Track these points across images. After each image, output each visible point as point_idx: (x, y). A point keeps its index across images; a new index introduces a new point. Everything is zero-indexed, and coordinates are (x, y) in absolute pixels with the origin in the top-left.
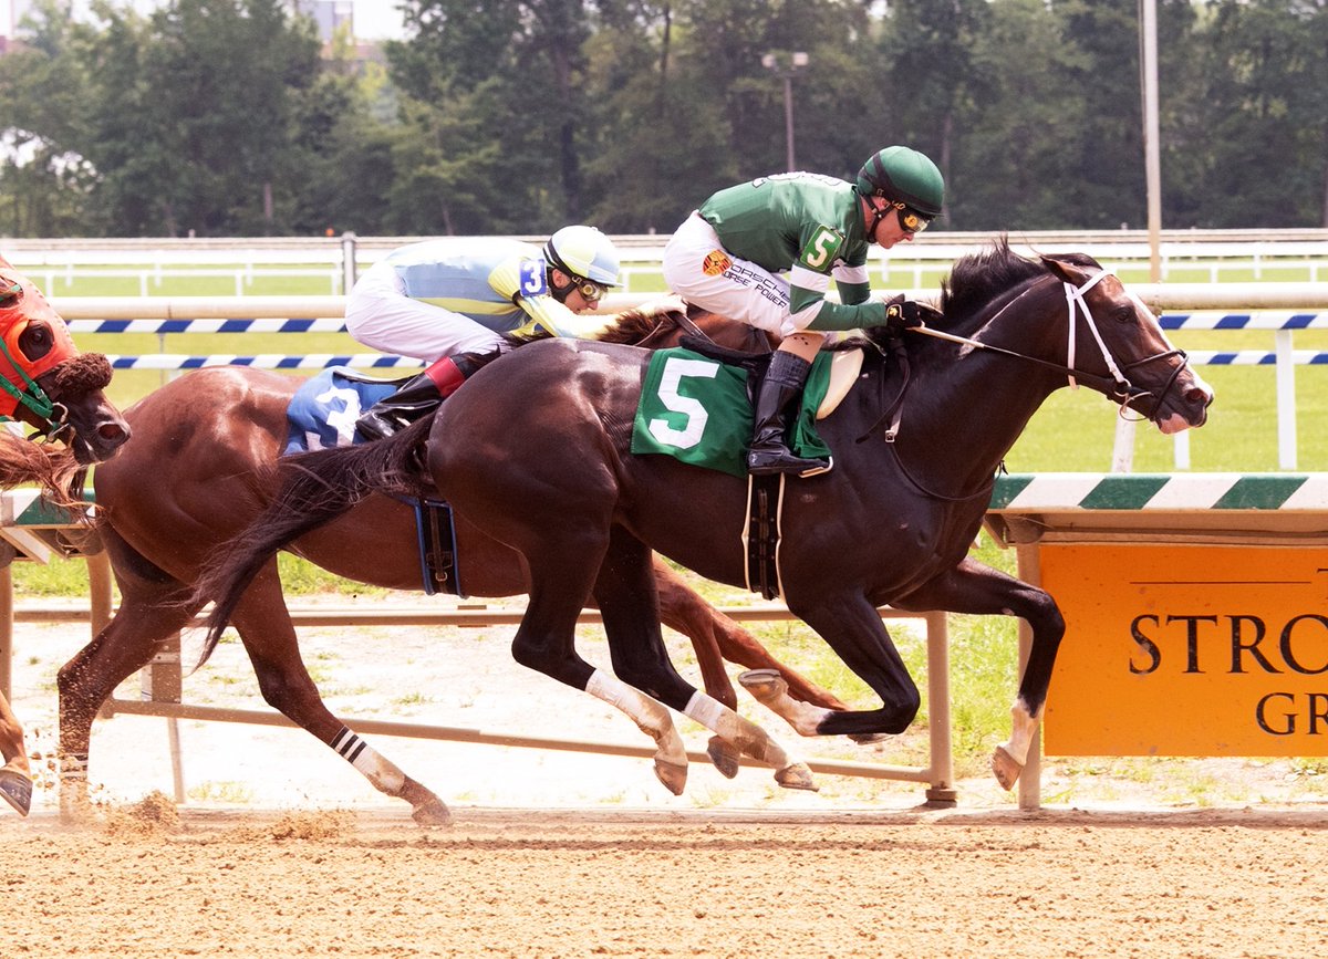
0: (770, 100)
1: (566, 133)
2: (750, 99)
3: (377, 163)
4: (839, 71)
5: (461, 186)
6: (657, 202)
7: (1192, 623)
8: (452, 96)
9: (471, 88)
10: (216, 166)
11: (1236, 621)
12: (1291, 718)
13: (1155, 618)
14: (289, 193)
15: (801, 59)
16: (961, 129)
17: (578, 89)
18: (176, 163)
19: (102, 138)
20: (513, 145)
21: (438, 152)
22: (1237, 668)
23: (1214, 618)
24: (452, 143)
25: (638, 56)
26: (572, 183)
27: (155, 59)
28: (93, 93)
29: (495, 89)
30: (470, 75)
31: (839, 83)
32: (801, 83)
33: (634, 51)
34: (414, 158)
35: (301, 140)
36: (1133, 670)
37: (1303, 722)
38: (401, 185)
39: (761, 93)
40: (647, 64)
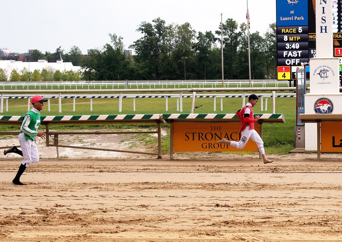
0: (183, 63)
1: (157, 67)
2: (180, 63)
3: (132, 71)
4: (192, 59)
5: (143, 74)
6: (168, 76)
7: (193, 133)
8: (142, 62)
9: (144, 61)
10: (112, 72)
11: (199, 133)
12: (206, 146)
13: (188, 133)
14: (121, 75)
15: (186, 58)
16: (207, 66)
17: (158, 61)
18: (107, 71)
19: (97, 68)
20: (150, 69)
21: (140, 69)
22: (199, 140)
23: (196, 133)
24: (142, 68)
25: (166, 57)
26: (157, 74)
27: (104, 58)
28: (96, 62)
29: (148, 62)
30: (145, 60)
31: (191, 61)
32: (187, 61)
33: (165, 56)
34: (137, 70)
35: (123, 68)
36: (185, 140)
37: (208, 147)
38: (135, 74)
39: (182, 62)
40: (167, 58)
